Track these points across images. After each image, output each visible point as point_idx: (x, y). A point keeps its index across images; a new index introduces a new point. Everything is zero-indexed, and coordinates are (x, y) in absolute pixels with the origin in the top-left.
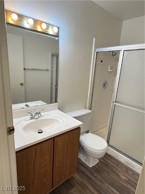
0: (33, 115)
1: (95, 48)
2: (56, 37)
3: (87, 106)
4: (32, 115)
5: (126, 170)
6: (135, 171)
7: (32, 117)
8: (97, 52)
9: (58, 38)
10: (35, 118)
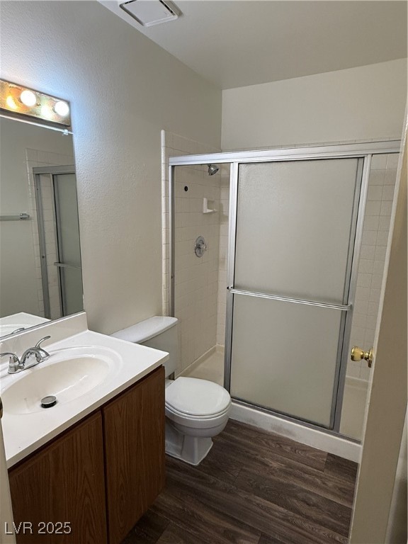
0: (18, 360)
1: (168, 156)
2: (64, 129)
3: (164, 308)
4: (16, 360)
5: (278, 446)
6: (297, 443)
7: (17, 363)
8: (173, 167)
9: (69, 130)
10: (25, 367)
